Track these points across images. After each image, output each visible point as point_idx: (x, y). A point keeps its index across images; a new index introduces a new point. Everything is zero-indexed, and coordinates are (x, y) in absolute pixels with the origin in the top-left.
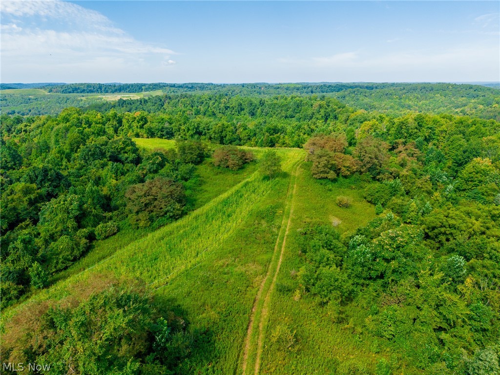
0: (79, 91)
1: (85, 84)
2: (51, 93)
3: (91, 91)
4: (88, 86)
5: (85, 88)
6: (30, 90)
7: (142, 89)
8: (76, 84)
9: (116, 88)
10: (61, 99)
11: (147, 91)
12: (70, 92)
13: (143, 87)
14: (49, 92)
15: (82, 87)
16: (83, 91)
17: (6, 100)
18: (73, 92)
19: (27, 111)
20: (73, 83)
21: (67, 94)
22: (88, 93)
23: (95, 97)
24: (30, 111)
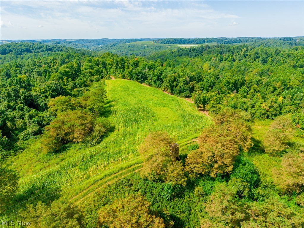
0: (169, 42)
1: (174, 38)
2: (155, 44)
3: (176, 43)
4: (174, 40)
5: (173, 41)
6: (147, 42)
7: (205, 42)
8: (169, 38)
9: (189, 41)
10: (157, 47)
11: (208, 42)
12: (164, 43)
13: (206, 40)
14: (155, 43)
15: (172, 40)
16: (171, 43)
17: (134, 47)
18: (166, 43)
19: (139, 53)
20: (167, 38)
21: (163, 44)
22: (174, 43)
23: (175, 46)
24: (141, 53)
